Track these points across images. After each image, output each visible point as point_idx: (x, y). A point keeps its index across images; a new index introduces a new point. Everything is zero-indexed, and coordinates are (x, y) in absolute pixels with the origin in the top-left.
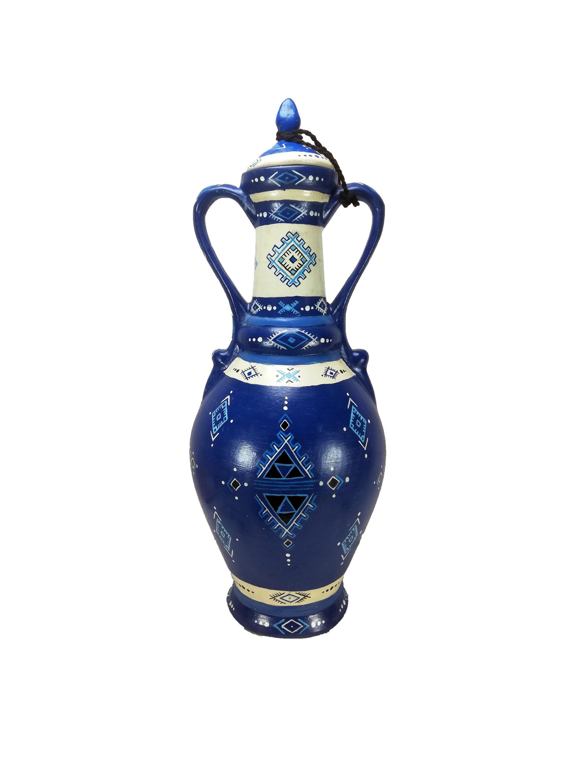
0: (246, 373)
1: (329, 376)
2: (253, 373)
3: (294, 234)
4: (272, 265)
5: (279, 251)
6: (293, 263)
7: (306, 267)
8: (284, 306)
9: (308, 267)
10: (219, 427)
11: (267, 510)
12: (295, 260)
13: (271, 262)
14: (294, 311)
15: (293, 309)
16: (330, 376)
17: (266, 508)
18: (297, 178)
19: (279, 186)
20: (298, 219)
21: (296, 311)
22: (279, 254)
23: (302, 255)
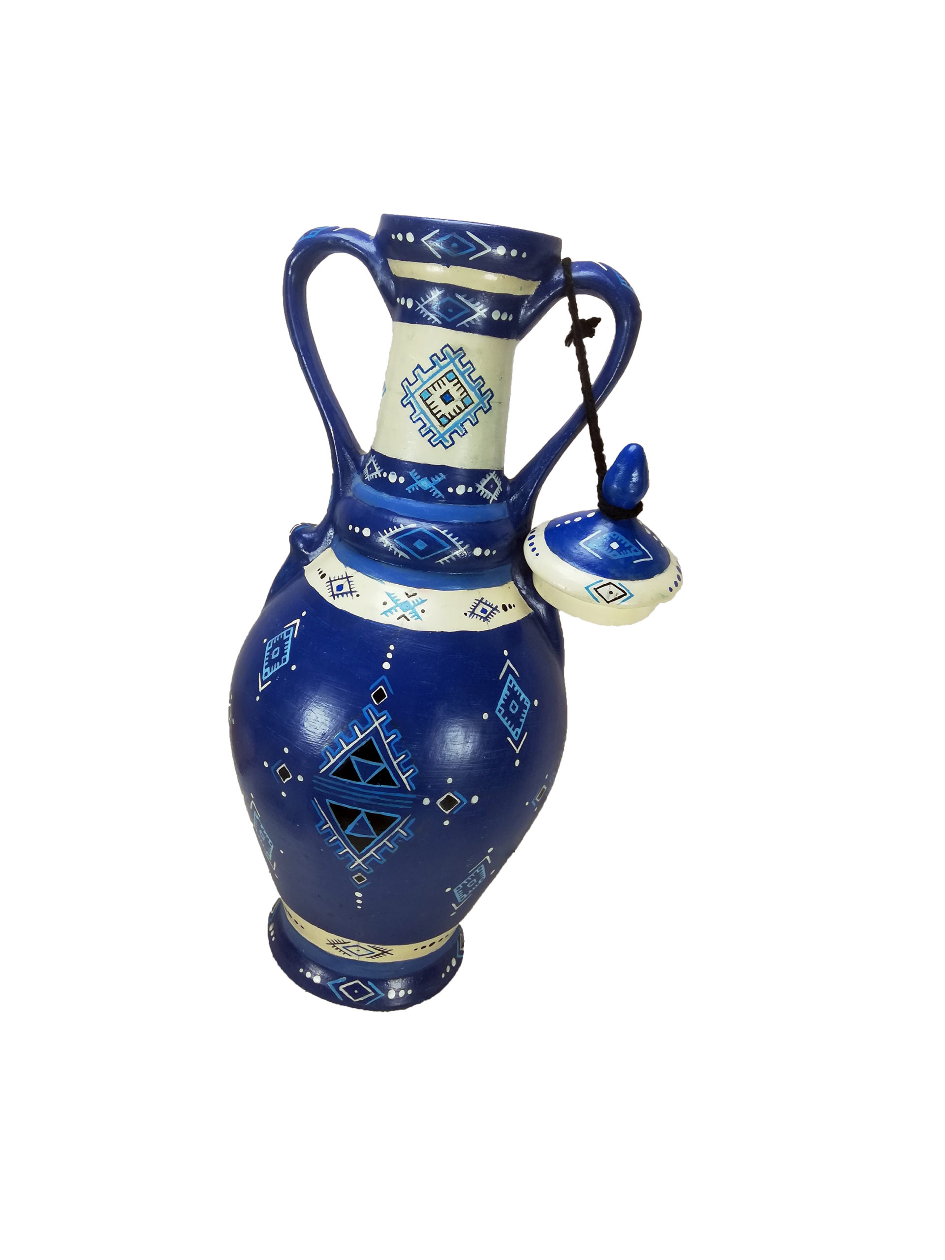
0: (335, 584)
1: (477, 615)
2: (346, 589)
3: (455, 351)
4: (409, 401)
5: (425, 377)
6: (446, 404)
7: (469, 413)
8: (419, 480)
9: (473, 415)
10: (272, 672)
11: (330, 824)
12: (451, 399)
13: (407, 395)
14: (434, 491)
15: (434, 487)
16: (480, 616)
17: (329, 822)
18: (474, 249)
19: (439, 257)
20: (469, 323)
21: (439, 492)
22: (424, 383)
23: (465, 390)
